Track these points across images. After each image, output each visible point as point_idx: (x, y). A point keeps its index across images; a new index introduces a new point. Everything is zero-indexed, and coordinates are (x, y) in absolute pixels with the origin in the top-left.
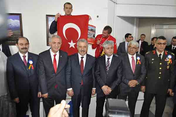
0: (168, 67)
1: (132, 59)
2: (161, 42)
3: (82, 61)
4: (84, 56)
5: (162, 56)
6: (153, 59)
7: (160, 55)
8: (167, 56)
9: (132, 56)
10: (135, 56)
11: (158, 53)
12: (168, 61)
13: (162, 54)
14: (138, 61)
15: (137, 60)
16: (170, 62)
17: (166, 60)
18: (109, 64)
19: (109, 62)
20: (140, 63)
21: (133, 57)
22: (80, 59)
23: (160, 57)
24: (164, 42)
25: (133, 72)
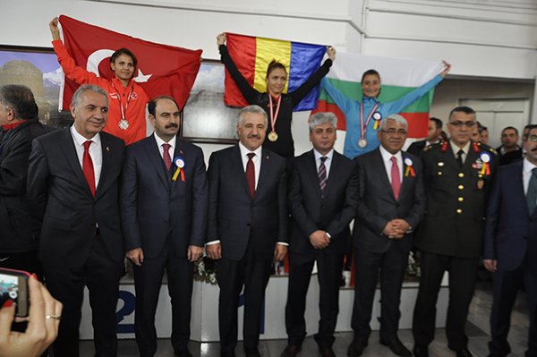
0: (480, 184)
1: (391, 163)
2: (460, 119)
3: (251, 164)
4: (255, 152)
5: (464, 157)
6: (441, 164)
7: (461, 152)
8: (479, 156)
9: (390, 156)
10: (398, 156)
11: (456, 149)
12: (481, 170)
13: (466, 149)
14: (408, 169)
15: (405, 166)
16: (486, 171)
17: (474, 166)
18: (325, 172)
19: (324, 167)
20: (413, 174)
21: (393, 160)
22: (245, 160)
23: (460, 158)
24: (468, 120)
25: (396, 196)
